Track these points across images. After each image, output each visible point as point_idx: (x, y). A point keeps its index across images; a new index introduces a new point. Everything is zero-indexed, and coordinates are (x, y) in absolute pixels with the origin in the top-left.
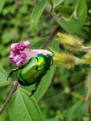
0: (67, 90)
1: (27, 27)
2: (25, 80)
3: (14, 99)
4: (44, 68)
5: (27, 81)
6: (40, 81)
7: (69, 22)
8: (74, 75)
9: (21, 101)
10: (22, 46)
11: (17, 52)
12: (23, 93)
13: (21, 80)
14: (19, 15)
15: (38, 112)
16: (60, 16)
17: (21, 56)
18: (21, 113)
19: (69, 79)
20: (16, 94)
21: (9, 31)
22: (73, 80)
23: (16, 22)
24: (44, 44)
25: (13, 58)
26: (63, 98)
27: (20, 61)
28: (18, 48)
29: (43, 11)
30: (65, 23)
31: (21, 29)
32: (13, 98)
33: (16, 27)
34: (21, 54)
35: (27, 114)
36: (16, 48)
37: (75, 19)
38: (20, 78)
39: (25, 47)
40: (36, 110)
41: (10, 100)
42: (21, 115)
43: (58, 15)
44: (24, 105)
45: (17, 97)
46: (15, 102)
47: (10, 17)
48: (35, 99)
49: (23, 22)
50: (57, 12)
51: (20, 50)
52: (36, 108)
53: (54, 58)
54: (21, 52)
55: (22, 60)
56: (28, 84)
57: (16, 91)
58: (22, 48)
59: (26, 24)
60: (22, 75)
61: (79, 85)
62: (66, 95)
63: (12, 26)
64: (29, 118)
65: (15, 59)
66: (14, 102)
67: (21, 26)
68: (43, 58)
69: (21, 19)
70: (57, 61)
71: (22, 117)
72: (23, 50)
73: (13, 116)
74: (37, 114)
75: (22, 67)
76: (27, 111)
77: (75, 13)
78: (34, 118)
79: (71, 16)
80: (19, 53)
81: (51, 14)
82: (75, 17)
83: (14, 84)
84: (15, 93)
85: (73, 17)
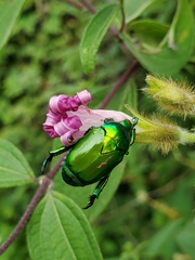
0: (142, 196)
1: (59, 62)
2: (77, 175)
3: (40, 214)
4: (117, 149)
5: (81, 176)
6: (107, 177)
7: (156, 55)
8: (158, 166)
9: (55, 219)
10: (74, 101)
11: (61, 113)
12: (59, 201)
13: (69, 173)
14: (42, 37)
15: (91, 243)
16: (137, 42)
17: (71, 122)
18: (53, 246)
19: (146, 174)
20: (45, 203)
21: (20, 71)
22: (154, 176)
23: (36, 51)
24: (105, 100)
25: (52, 127)
26: (133, 216)
27: (67, 134)
28: (65, 106)
29: (106, 29)
30: (148, 55)
31: (46, 67)
32: (36, 211)
33: (36, 61)
34: (71, 118)
35: (67, 248)
36: (60, 106)
37: (170, 49)
38: (67, 169)
39: (80, 103)
40: (85, 238)
41: (31, 216)
42: (55, 248)
43: (133, 40)
44: (61, 227)
45: (45, 210)
46: (42, 221)
47: (23, 41)
48: (84, 215)
49: (50, 52)
50: (132, 32)
51: (69, 110)
52: (87, 233)
53: (138, 130)
54: (70, 114)
55: (73, 130)
56: (84, 183)
57: (45, 198)
58: (74, 105)
59: (57, 55)
60: (71, 163)
61: (168, 187)
62: (138, 208)
63: (28, 60)
64: (71, 256)
65: (57, 128)
66: (39, 221)
67: (47, 60)
68: (114, 127)
69: (46, 45)
70: (143, 135)
71: (56, 252)
72: (74, 109)
73: (36, 250)
74: (90, 248)
75: (71, 146)
76: (67, 240)
77: (171, 35)
78: (82, 256)
79: (163, 43)
80: (65, 117)
81: (121, 36)
82: (171, 45)
83: (41, 182)
84: (42, 201)
85: (166, 44)
